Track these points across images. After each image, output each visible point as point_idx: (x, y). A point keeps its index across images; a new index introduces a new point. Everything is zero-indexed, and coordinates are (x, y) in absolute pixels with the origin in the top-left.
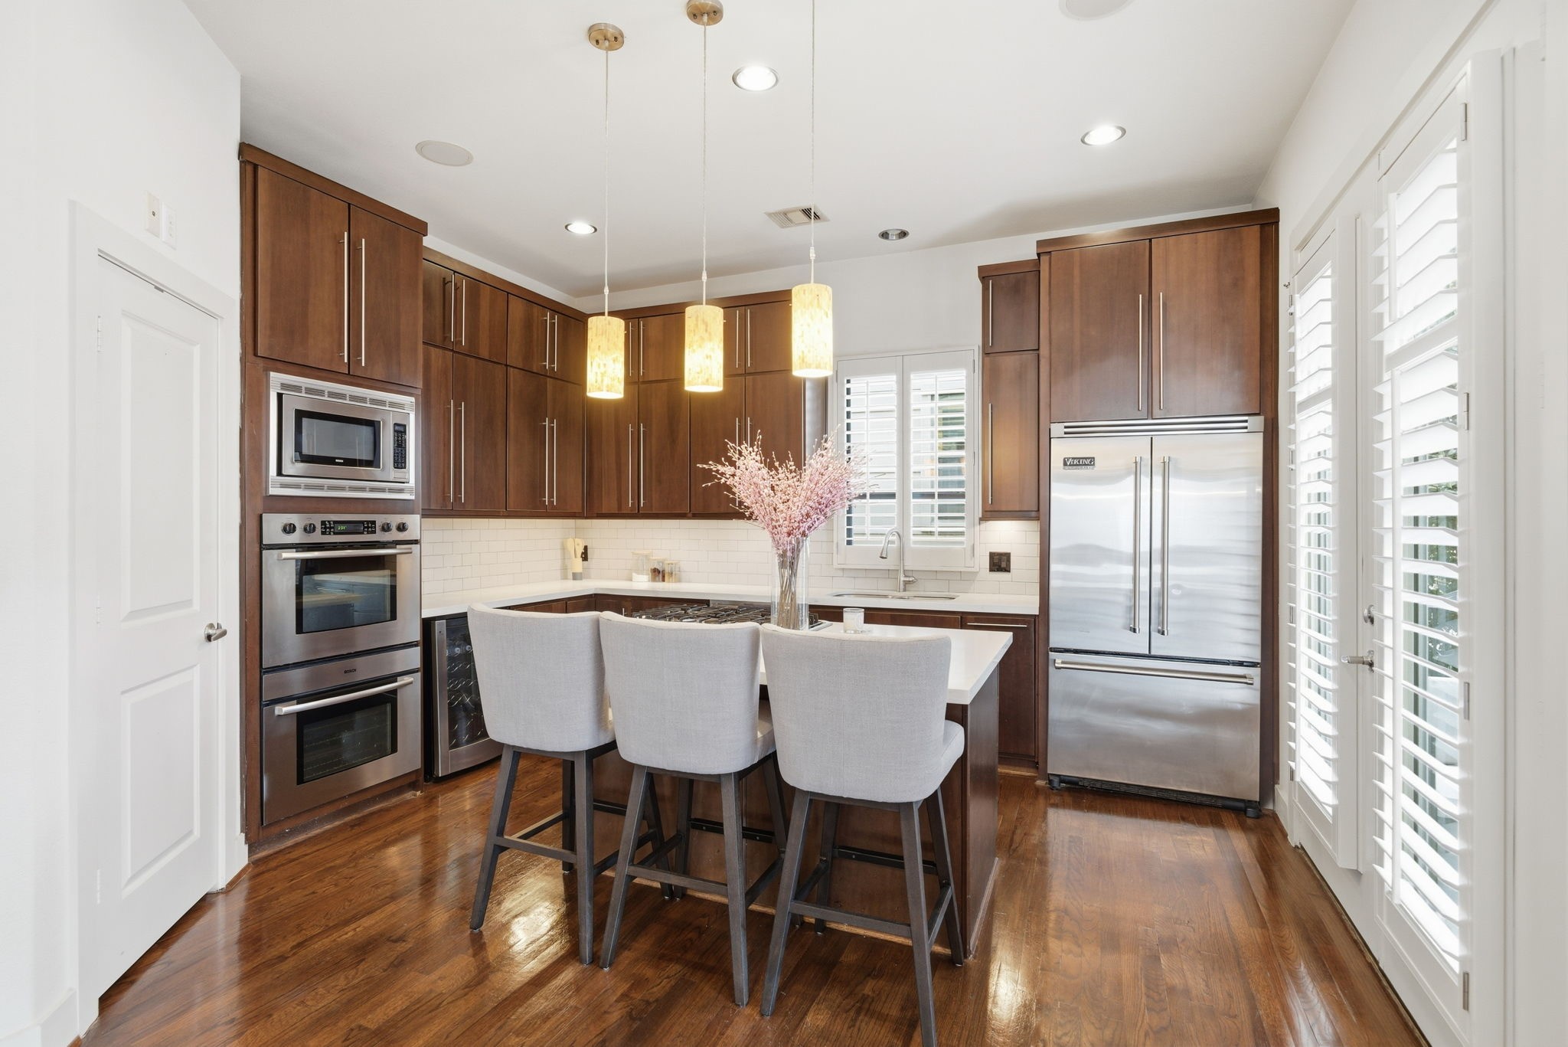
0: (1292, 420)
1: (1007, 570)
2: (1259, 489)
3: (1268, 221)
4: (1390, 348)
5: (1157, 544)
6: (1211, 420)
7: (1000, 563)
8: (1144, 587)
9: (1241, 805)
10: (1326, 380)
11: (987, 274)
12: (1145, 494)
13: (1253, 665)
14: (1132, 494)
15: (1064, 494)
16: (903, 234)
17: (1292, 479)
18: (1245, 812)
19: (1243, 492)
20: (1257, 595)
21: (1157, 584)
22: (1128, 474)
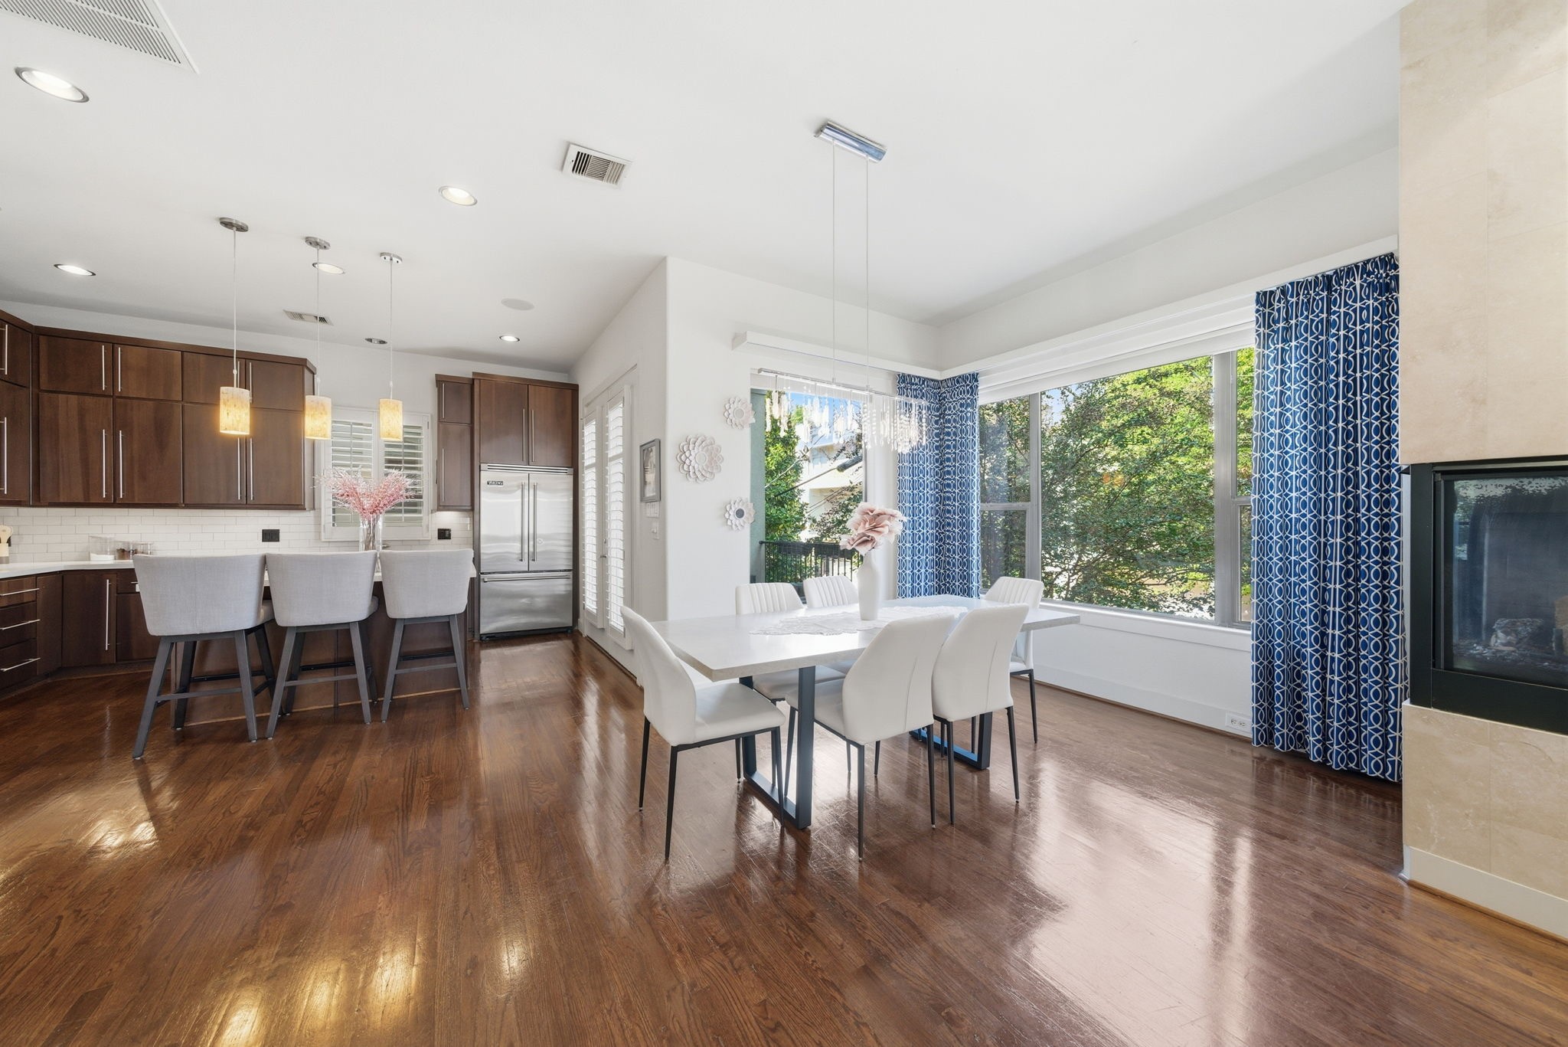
0: (583, 473)
1: (449, 538)
2: (572, 499)
3: (574, 389)
4: (610, 456)
5: (531, 531)
6: (552, 467)
7: (444, 534)
8: (526, 550)
9: (565, 630)
10: (594, 461)
11: (441, 381)
12: (526, 499)
13: (569, 570)
14: (520, 500)
15: (488, 500)
16: (382, 342)
17: (583, 495)
18: (567, 631)
19: (566, 500)
20: (571, 543)
21: (531, 549)
22: (519, 488)
